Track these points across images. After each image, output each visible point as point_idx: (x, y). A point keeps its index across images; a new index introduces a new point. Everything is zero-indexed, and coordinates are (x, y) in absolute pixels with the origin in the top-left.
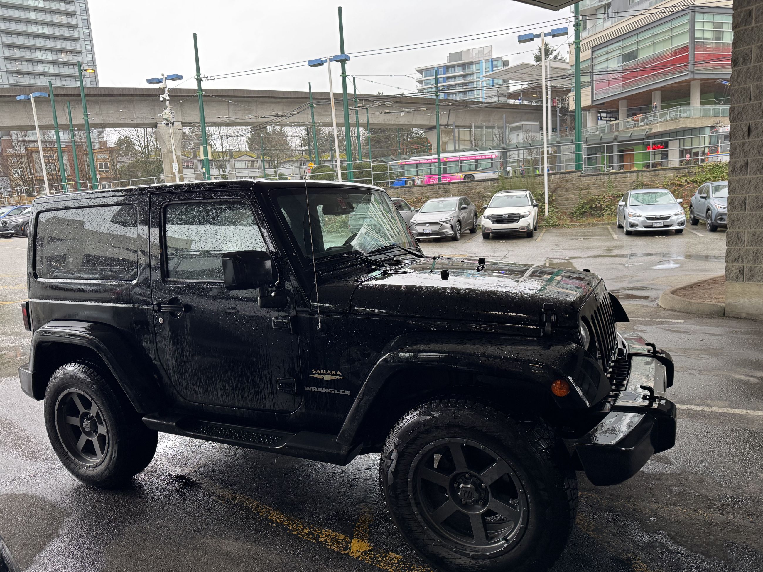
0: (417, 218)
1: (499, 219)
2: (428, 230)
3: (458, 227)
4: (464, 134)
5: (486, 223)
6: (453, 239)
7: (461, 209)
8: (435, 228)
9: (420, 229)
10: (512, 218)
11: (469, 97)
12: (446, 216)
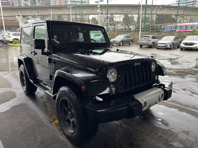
0: (160, 42)
1: (186, 44)
2: (162, 45)
3: (172, 45)
4: (189, 18)
5: (182, 45)
6: (170, 49)
7: (174, 40)
8: (164, 45)
9: (159, 45)
10: (191, 44)
11: (194, 6)
12: (169, 42)
